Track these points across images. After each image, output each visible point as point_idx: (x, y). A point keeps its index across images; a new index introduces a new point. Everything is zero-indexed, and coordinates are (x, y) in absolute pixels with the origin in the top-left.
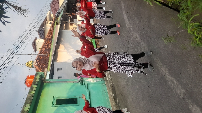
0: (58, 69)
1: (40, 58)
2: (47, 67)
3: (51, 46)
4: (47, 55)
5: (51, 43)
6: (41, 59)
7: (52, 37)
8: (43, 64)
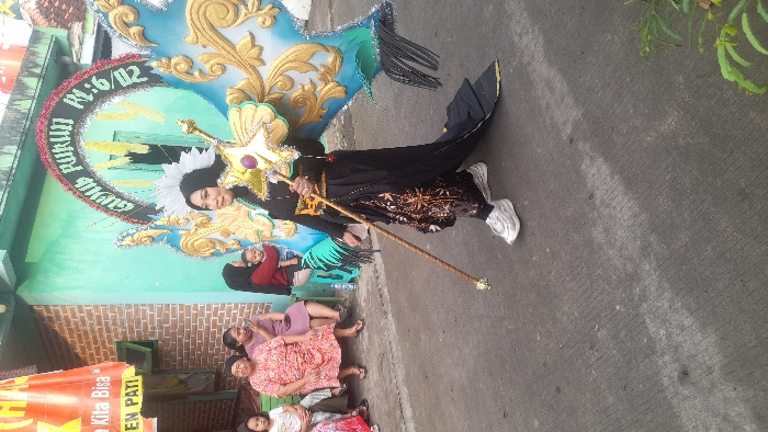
8: (64, 7)
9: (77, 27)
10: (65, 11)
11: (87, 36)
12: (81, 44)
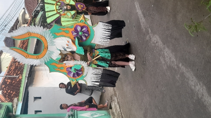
0: (36, 98)
1: (7, 81)
2: (17, 95)
4: (19, 77)
6: (8, 83)
7: (26, 48)
8: (11, 92)
9: (15, 100)
10: (12, 94)
11: (19, 102)
12: (17, 106)
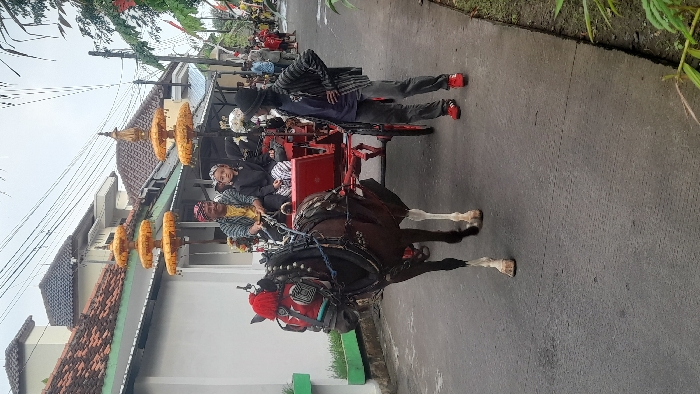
3: (106, 359)
5: (108, 342)
7: (115, 310)
